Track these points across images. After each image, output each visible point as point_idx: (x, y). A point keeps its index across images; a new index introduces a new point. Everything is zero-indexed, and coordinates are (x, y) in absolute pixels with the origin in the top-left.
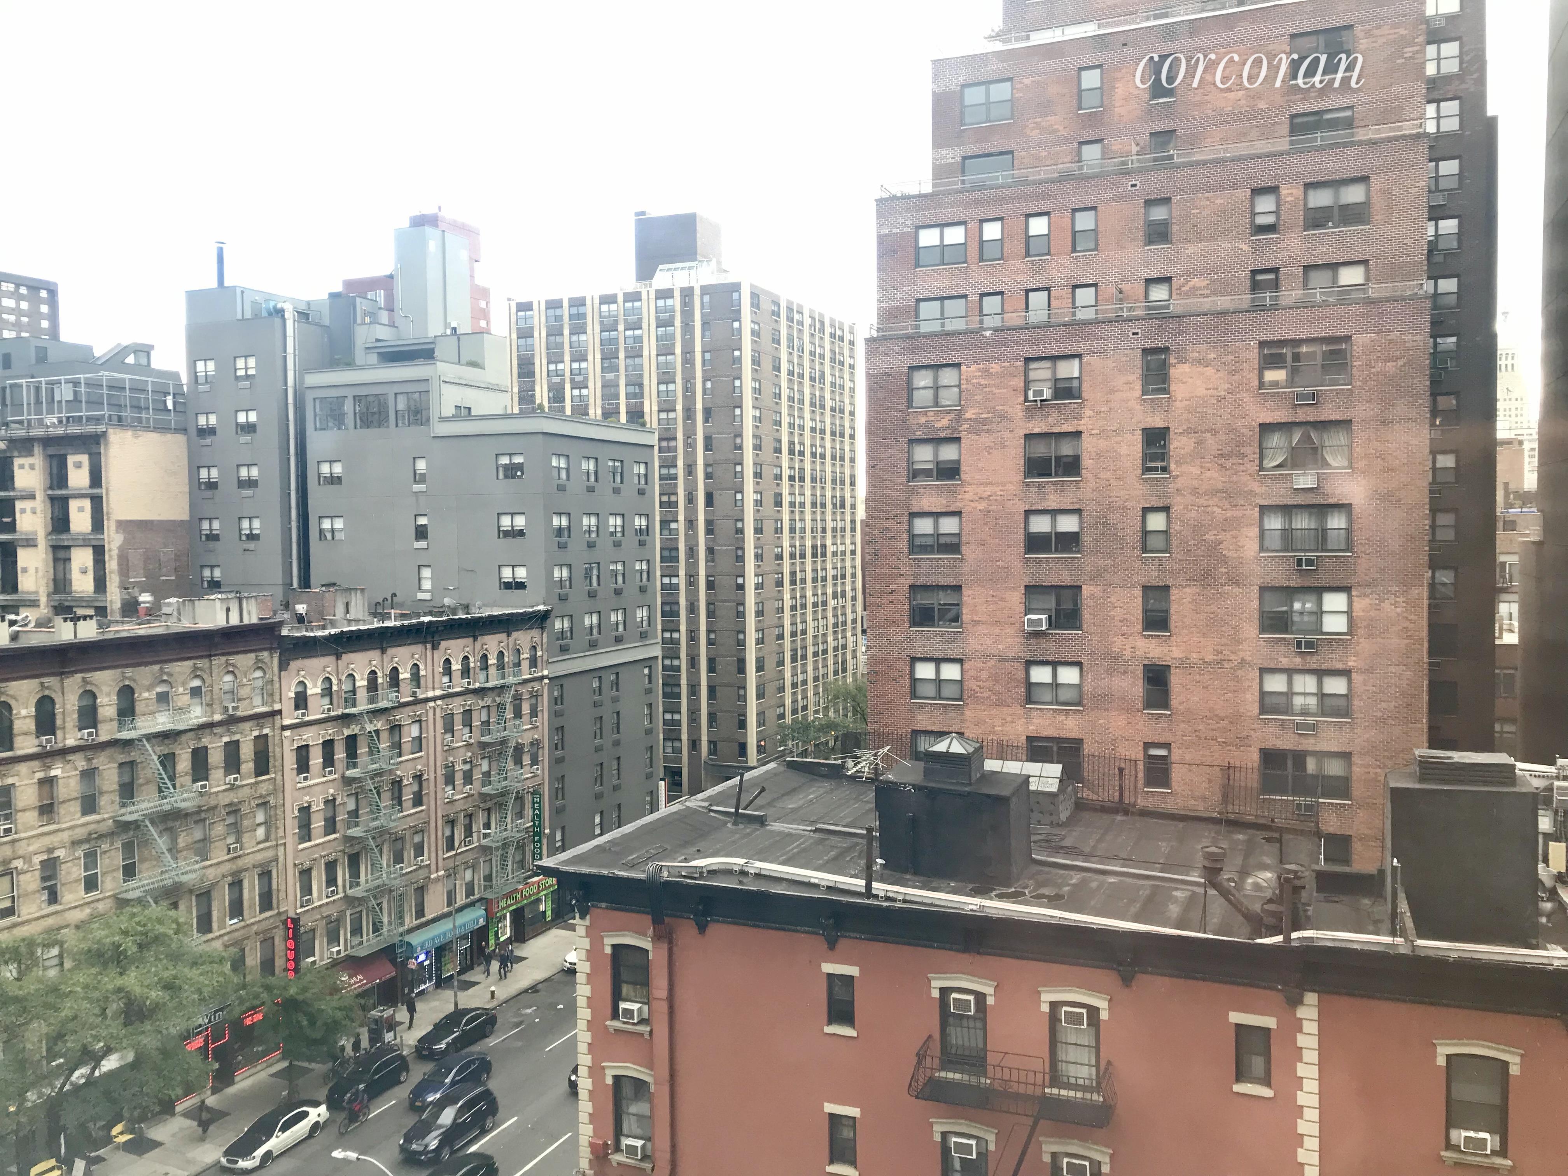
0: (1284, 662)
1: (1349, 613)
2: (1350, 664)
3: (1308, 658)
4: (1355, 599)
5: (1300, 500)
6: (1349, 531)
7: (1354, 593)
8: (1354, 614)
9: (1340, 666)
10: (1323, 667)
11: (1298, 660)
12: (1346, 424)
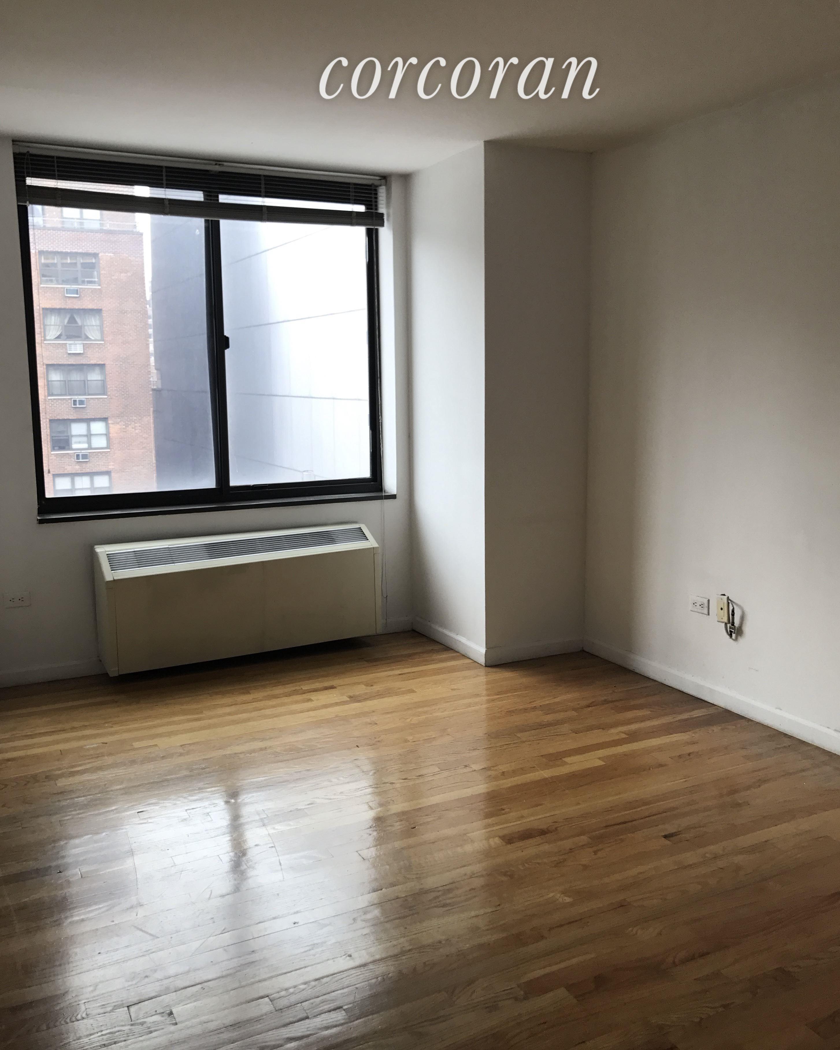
0: (69, 469)
1: (107, 435)
2: (110, 467)
3: (84, 465)
4: (111, 425)
5: (72, 361)
6: (104, 382)
7: (110, 422)
8: (111, 435)
9: (104, 469)
10: (94, 471)
11: (77, 467)
12: (98, 311)
